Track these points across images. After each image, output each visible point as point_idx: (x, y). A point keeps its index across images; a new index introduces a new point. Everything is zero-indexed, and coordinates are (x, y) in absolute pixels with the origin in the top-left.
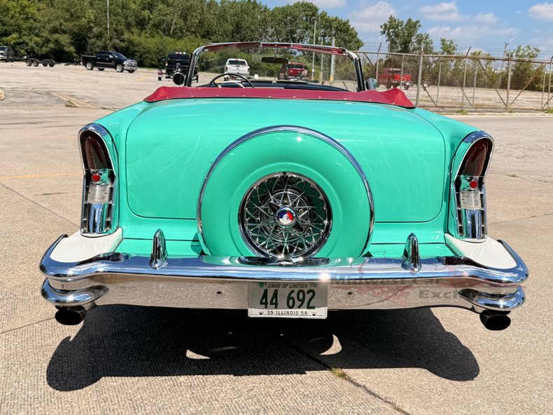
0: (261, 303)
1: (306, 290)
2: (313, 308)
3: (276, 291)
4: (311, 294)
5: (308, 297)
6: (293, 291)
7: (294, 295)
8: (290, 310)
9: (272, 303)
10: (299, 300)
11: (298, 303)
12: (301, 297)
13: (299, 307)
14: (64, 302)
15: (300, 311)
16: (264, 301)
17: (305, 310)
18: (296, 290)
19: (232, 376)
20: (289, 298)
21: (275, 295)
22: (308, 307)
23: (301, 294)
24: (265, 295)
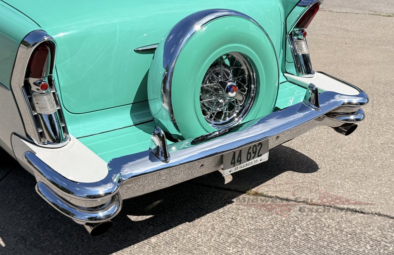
0: (231, 164)
1: (257, 145)
2: (261, 155)
3: (241, 151)
4: (260, 146)
5: (258, 148)
6: (250, 148)
7: (251, 151)
10: (253, 153)
11: (253, 155)
12: (254, 150)
13: (253, 158)
15: (253, 160)
16: (233, 162)
17: (256, 159)
18: (252, 146)
19: (187, 223)
20: (249, 153)
21: (240, 155)
22: (258, 156)
23: (255, 147)
24: (234, 157)
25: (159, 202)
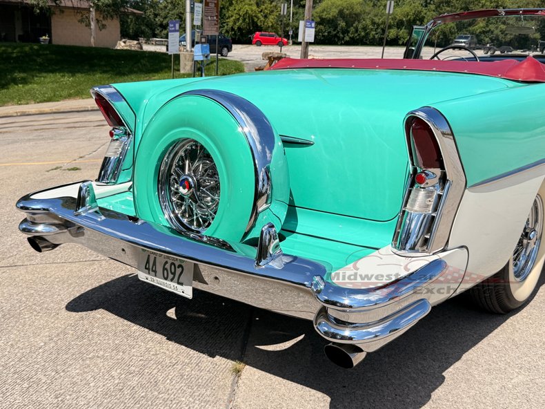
0: (146, 268)
1: (177, 264)
2: (182, 284)
3: (155, 258)
4: (180, 268)
5: (178, 271)
6: (166, 263)
7: (168, 266)
8: (165, 281)
9: (153, 271)
10: (172, 273)
11: (171, 276)
12: (173, 271)
13: (172, 280)
14: (37, 232)
15: (172, 284)
16: (148, 267)
17: (176, 285)
18: (170, 262)
20: (164, 269)
21: (154, 263)
22: (179, 283)
23: (173, 267)
24: (148, 261)
25: (203, 316)
